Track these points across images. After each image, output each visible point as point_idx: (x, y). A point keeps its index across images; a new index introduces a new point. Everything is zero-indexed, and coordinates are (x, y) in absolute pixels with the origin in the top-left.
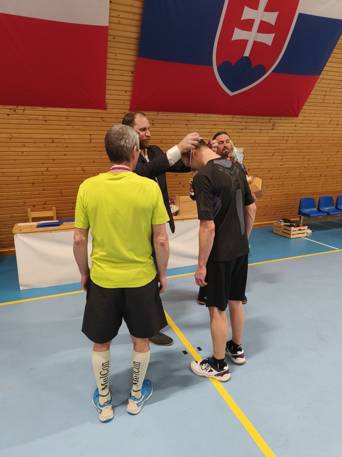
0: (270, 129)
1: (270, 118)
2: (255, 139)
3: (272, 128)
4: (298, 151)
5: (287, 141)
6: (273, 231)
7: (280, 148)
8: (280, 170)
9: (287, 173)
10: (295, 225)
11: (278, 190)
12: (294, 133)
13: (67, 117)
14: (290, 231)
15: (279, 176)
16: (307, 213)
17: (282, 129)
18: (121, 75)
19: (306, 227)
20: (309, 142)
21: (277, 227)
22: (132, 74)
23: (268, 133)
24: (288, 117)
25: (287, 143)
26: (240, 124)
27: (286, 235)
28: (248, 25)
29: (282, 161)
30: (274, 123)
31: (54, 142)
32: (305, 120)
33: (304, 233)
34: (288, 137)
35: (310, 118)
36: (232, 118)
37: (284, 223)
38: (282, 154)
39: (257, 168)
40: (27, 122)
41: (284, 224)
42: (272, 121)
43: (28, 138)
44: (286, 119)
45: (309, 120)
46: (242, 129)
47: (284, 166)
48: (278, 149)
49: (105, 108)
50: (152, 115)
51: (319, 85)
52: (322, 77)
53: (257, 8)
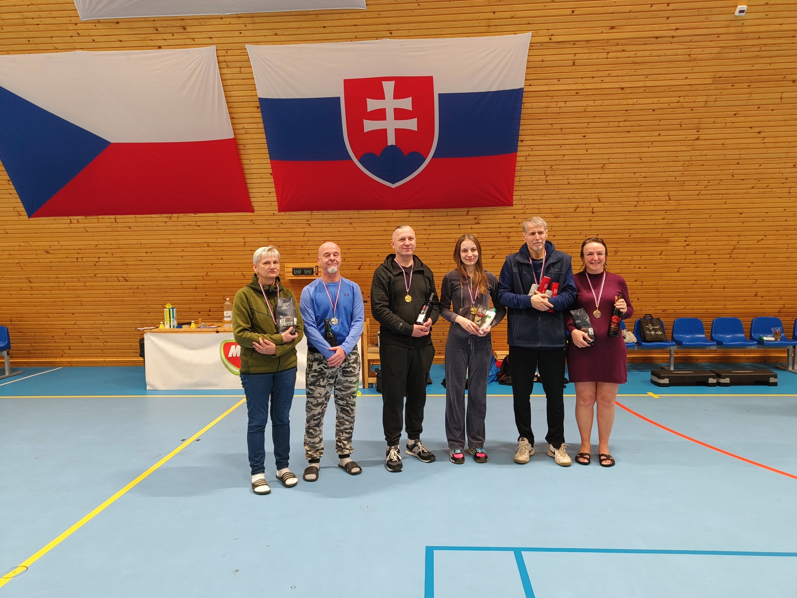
0: (474, 223)
1: (467, 209)
3: (476, 221)
5: (509, 237)
7: (501, 247)
12: (518, 227)
17: (493, 222)
18: (261, 177)
22: (272, 176)
23: (472, 228)
24: (496, 207)
25: (511, 240)
26: (424, 219)
28: (380, 115)
31: (209, 246)
32: (528, 209)
34: (510, 232)
35: (536, 206)
36: (410, 212)
40: (182, 228)
43: (185, 243)
44: (494, 209)
46: (429, 225)
48: (499, 249)
49: (253, 211)
50: (305, 215)
51: (526, 164)
52: (526, 153)
53: (383, 98)
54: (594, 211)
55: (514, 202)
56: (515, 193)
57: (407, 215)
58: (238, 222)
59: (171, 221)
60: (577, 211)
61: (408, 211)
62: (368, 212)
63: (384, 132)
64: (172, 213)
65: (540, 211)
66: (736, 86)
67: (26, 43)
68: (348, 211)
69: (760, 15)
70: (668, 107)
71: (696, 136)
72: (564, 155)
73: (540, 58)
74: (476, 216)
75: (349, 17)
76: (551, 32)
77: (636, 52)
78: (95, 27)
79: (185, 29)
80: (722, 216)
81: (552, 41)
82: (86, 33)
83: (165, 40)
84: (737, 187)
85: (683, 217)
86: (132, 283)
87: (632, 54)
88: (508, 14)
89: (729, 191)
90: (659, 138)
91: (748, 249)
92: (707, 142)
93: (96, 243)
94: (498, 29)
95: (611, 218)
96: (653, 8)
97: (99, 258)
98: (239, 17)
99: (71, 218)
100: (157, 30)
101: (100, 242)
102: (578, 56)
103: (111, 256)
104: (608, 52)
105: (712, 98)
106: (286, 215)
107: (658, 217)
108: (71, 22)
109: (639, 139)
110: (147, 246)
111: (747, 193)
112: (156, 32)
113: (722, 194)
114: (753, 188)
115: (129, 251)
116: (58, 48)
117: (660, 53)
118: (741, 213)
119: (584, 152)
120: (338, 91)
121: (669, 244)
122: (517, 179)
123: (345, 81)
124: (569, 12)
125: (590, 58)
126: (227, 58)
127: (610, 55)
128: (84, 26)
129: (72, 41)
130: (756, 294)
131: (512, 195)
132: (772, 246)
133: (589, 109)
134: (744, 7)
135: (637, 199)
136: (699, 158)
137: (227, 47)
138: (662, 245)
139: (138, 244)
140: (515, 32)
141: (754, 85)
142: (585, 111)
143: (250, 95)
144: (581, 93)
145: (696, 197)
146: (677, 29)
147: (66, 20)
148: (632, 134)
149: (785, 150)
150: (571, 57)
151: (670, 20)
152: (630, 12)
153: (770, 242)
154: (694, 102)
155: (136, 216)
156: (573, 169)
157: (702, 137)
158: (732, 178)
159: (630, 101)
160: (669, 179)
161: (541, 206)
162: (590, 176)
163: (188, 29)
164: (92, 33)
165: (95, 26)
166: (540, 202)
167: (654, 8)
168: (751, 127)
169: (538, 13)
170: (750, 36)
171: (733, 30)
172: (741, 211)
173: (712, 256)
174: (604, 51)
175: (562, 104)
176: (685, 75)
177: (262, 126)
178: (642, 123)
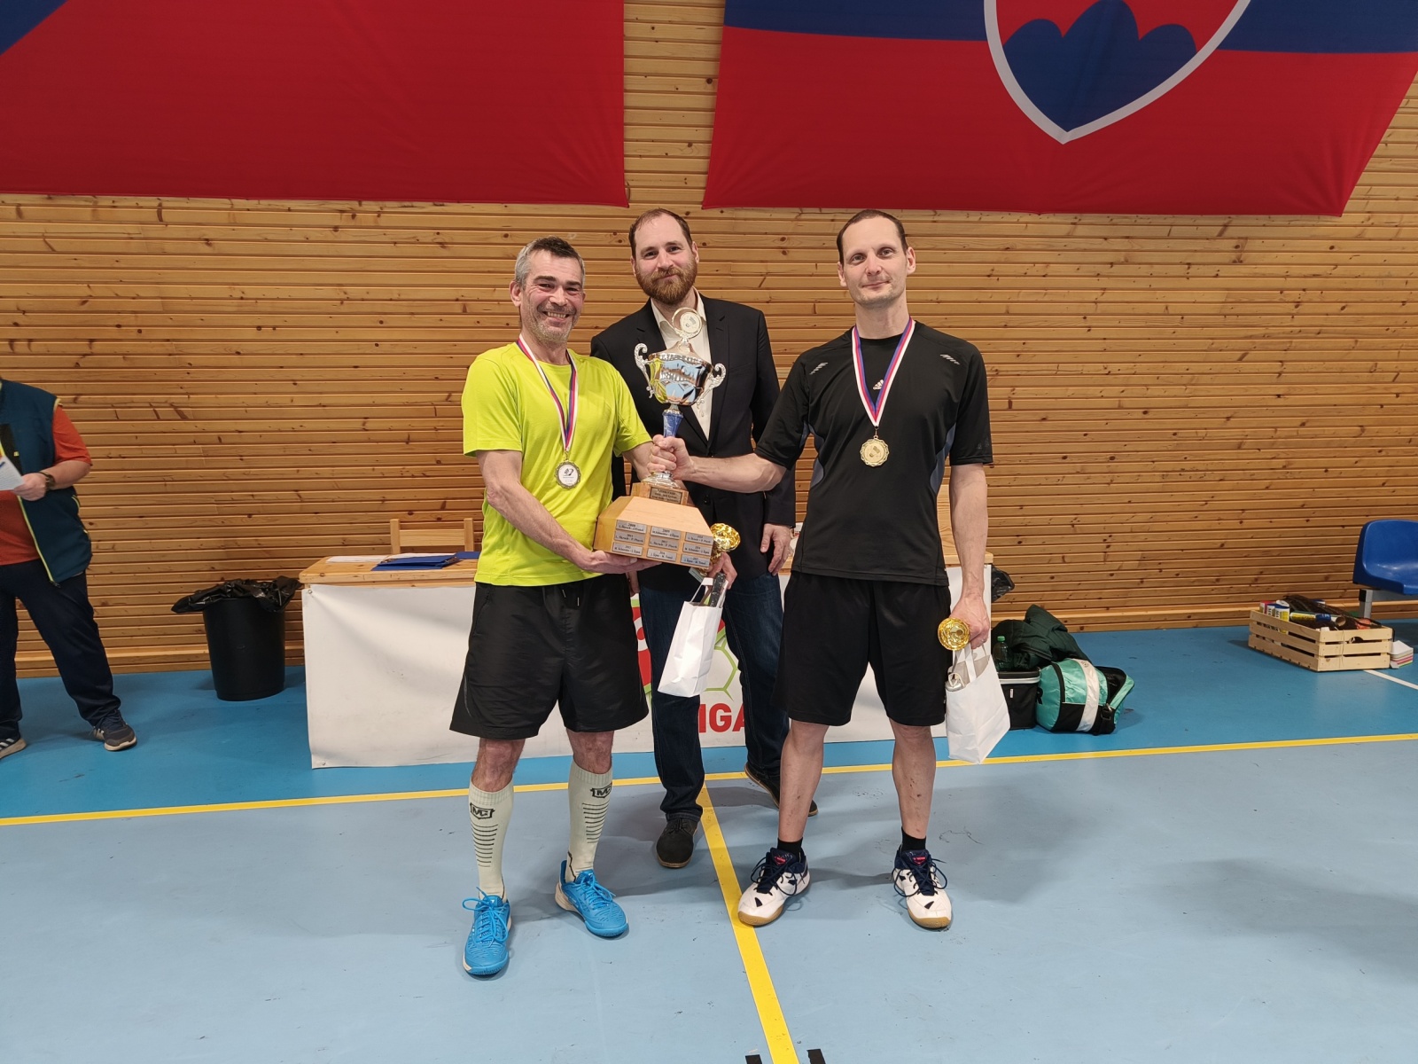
0: (1227, 261)
1: (1222, 219)
2: (1165, 300)
3: (1233, 256)
4: (1349, 342)
5: (1298, 304)
6: (1247, 642)
7: (1271, 330)
8: (1273, 415)
9: (1303, 425)
10: (1338, 620)
11: (1267, 488)
12: (1329, 276)
13: (506, 231)
14: (1314, 641)
15: (1272, 438)
16: (1389, 576)
17: (1275, 261)
18: (674, 89)
19: (1387, 632)
20: (1396, 307)
21: (1265, 625)
22: (709, 86)
23: (1217, 276)
24: (1298, 217)
25: (1301, 312)
26: (1105, 245)
27: (1298, 659)
29: (1282, 379)
30: (1239, 238)
31: (468, 311)
32: (1372, 225)
33: (1379, 654)
34: (1304, 290)
36: (1074, 224)
37: (1292, 611)
38: (1280, 355)
39: (1177, 404)
40: (389, 249)
41: (1293, 614)
42: (1230, 231)
43: (391, 300)
44: (1292, 223)
45: (1388, 225)
46: (1112, 264)
47: (1291, 400)
48: (1264, 337)
49: (621, 201)
57: (1066, 230)
59: (352, 223)
64: (360, 197)
74: (1240, 242)
86: (200, 424)
93: (82, 290)
97: (92, 341)
101: (99, 289)
103: (134, 335)
106: (720, 219)
110: (262, 305)
115: (200, 322)
139: (231, 298)
155: (235, 201)
166: (1409, 205)
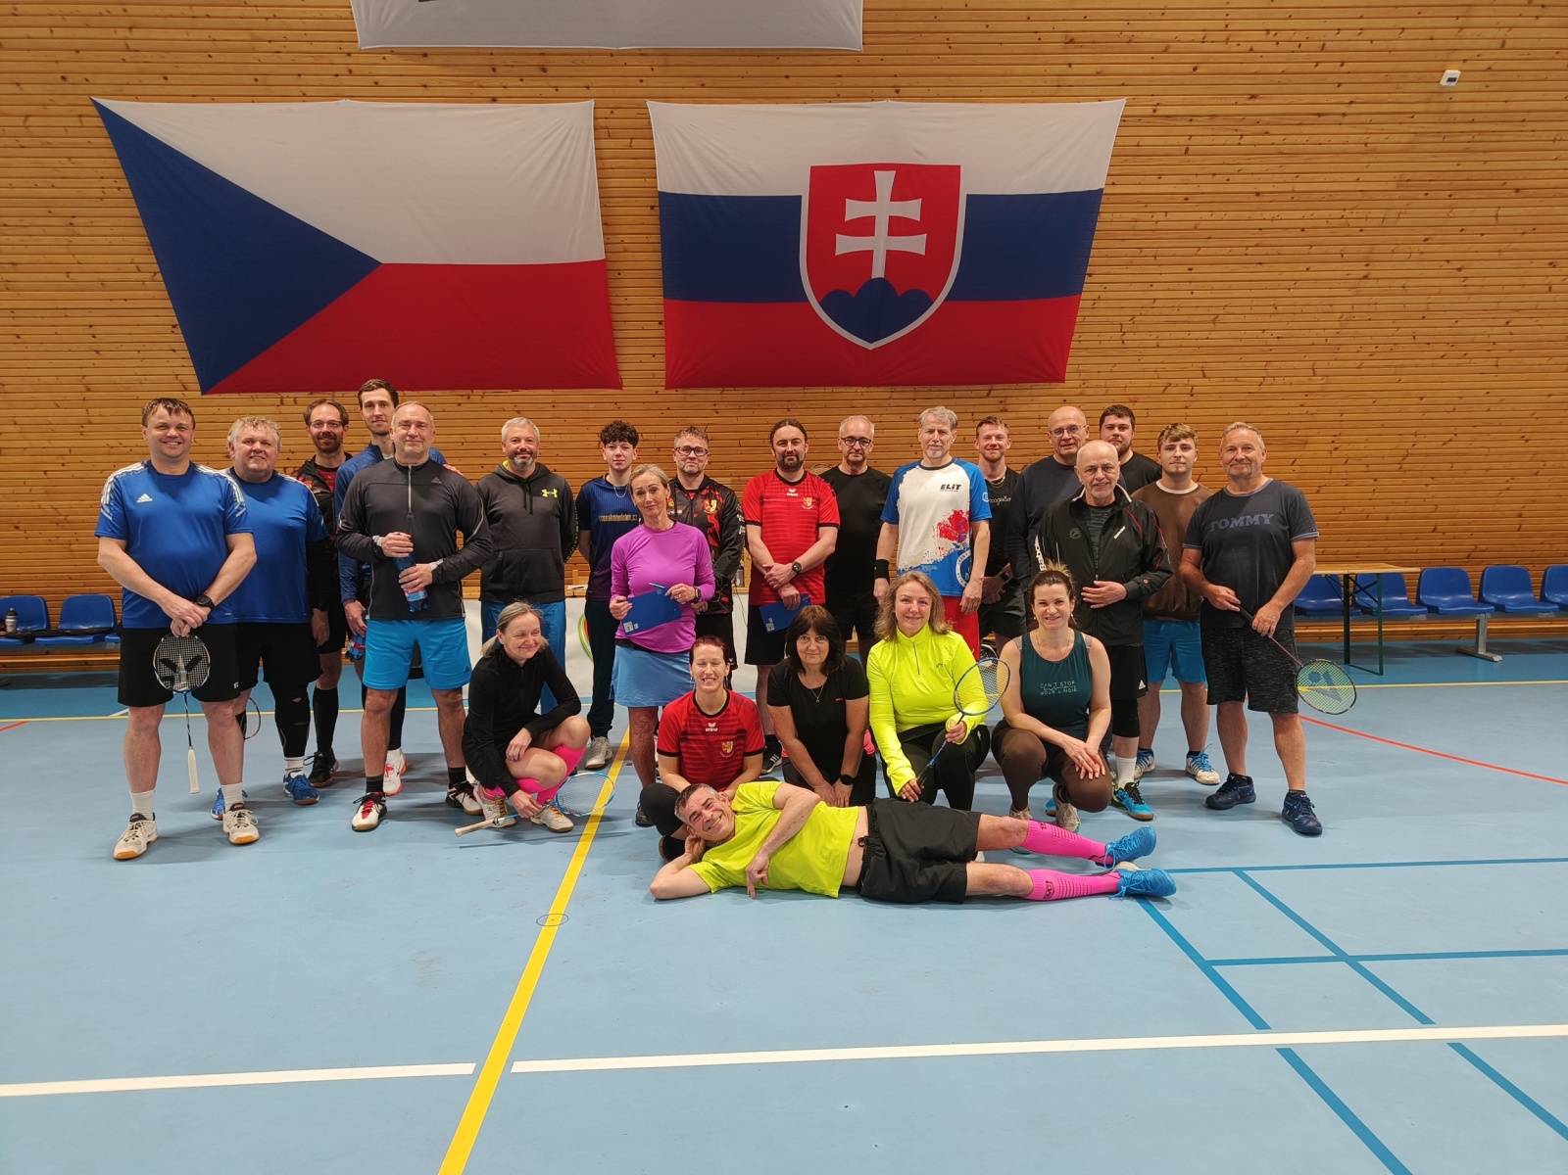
1: (988, 387)
3: (1001, 407)
13: (554, 404)
17: (1029, 409)
18: (639, 328)
22: (661, 326)
24: (1037, 383)
28: (865, 227)
30: (1001, 397)
32: (1087, 387)
35: (1102, 383)
42: (993, 393)
45: (1098, 386)
49: (620, 386)
50: (713, 393)
51: (1094, 312)
52: (1095, 295)
53: (873, 198)
54: (1193, 392)
55: (1067, 377)
56: (1070, 360)
57: (887, 395)
58: (591, 406)
59: (468, 401)
60: (1166, 392)
61: (889, 388)
62: (821, 389)
63: (868, 255)
64: (472, 389)
65: (1107, 391)
66: (1432, 194)
67: (250, 83)
68: (786, 388)
69: (1477, 86)
70: (1326, 225)
71: (1365, 273)
72: (1155, 299)
73: (1134, 141)
74: (1002, 399)
75: (831, 63)
76: (1157, 99)
77: (1284, 137)
78: (383, 62)
79: (544, 70)
80: (1393, 401)
81: (1158, 113)
82: (365, 70)
83: (505, 87)
84: (1421, 355)
85: (1333, 402)
87: (1278, 139)
88: (1091, 69)
89: (1406, 362)
90: (1308, 275)
91: (1428, 455)
92: (1380, 283)
94: (1074, 90)
95: (1220, 404)
96: (1318, 69)
98: (642, 55)
99: (284, 394)
100: (494, 70)
102: (1194, 140)
104: (1242, 135)
105: (1393, 213)
106: (675, 395)
107: (1293, 403)
108: (339, 51)
109: (1276, 276)
111: (1433, 366)
112: (492, 73)
113: (1396, 367)
114: (1442, 357)
116: (308, 94)
117: (1322, 139)
118: (1421, 398)
119: (1188, 294)
120: (800, 187)
121: (1308, 447)
122: (1075, 337)
123: (813, 168)
124: (1189, 68)
125: (1213, 143)
126: (611, 123)
127: (1245, 140)
128: (362, 59)
129: (337, 83)
130: (1435, 529)
131: (1065, 364)
132: (1463, 451)
133: (1202, 225)
134: (1454, 73)
135: (1264, 373)
136: (1365, 308)
137: (612, 102)
138: (1295, 449)
140: (1100, 98)
141: (1458, 195)
142: (1195, 229)
143: (643, 185)
144: (1193, 198)
145: (1355, 371)
146: (1351, 102)
147: (334, 46)
148: (1266, 267)
149: (1496, 298)
150: (1184, 140)
151: (1342, 88)
152: (1283, 73)
153: (1461, 444)
154: (1366, 218)
156: (1166, 322)
157: (1374, 274)
158: (1413, 341)
159: (1267, 215)
160: (1316, 340)
161: (1109, 383)
162: (1193, 335)
163: (551, 71)
164: (375, 70)
165: (384, 58)
166: (1109, 375)
167: (1320, 68)
168: (1448, 261)
169: (1140, 68)
170: (1459, 117)
171: (1434, 107)
172: (1421, 393)
173: (1372, 467)
174: (1235, 133)
175: (1160, 216)
176: (1356, 176)
177: (656, 238)
178: (1283, 250)
